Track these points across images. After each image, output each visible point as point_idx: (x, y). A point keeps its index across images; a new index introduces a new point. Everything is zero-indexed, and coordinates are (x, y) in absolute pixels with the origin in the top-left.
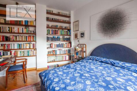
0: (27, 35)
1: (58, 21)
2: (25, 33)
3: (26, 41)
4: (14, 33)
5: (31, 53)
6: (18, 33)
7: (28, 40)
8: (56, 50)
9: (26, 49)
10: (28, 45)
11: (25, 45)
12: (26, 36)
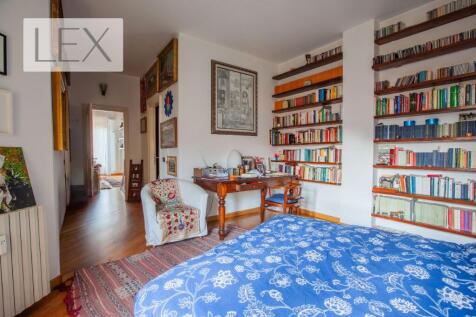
0: (324, 127)
1: (426, 52)
2: (320, 124)
3: (321, 143)
4: (301, 126)
5: (329, 176)
6: (308, 125)
7: (324, 141)
8: (413, 178)
9: (319, 163)
10: (325, 154)
11: (318, 152)
12: (321, 131)
